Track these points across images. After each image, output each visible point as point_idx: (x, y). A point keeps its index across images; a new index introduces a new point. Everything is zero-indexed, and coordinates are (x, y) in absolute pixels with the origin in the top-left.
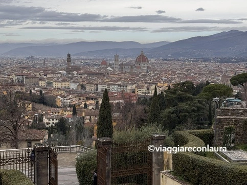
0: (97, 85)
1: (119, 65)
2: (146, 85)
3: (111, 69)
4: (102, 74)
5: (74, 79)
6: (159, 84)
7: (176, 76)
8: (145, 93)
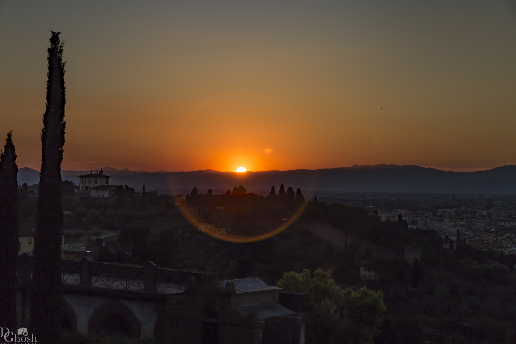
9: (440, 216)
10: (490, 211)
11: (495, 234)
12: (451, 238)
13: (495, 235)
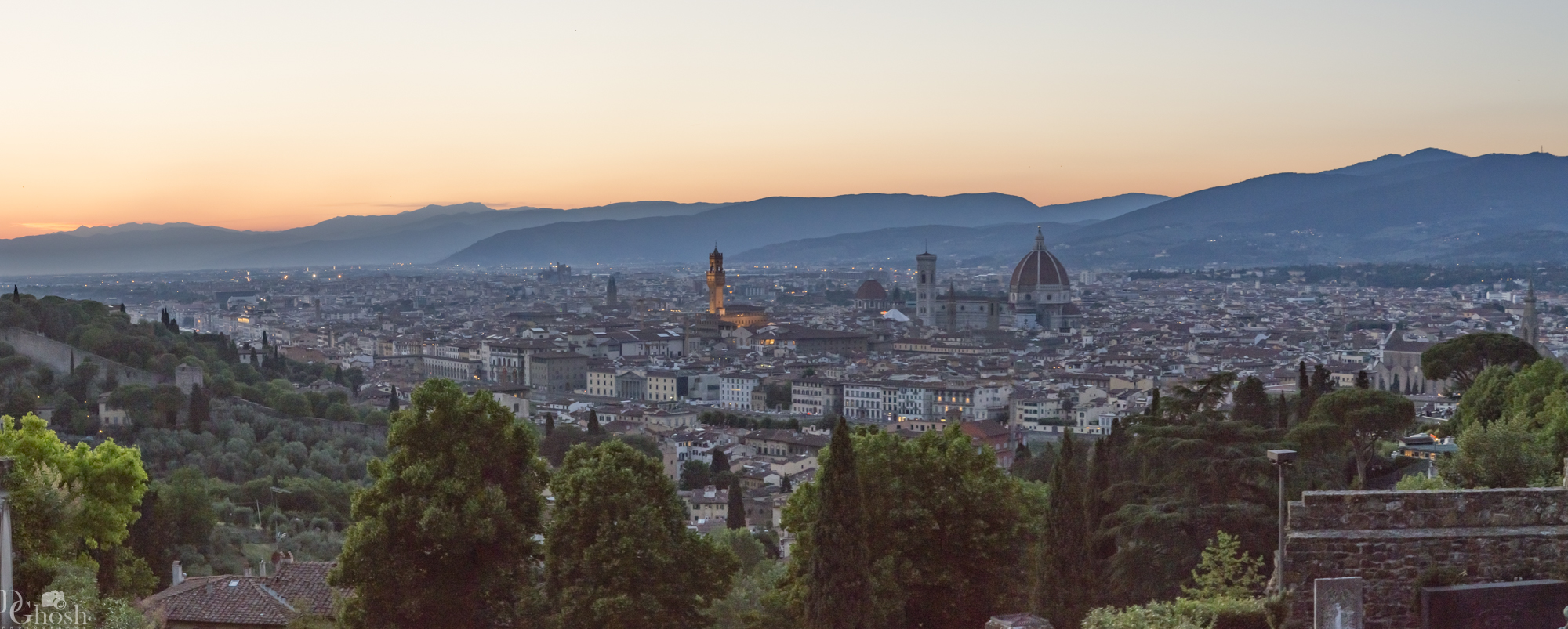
0: (838, 387)
1: (940, 298)
2: (1061, 386)
3: (906, 319)
4: (862, 338)
5: (738, 362)
6: (1115, 383)
7: (1191, 345)
8: (1054, 422)
9: (234, 309)
10: (317, 297)
11: (325, 334)
12: (252, 345)
13: (327, 337)
